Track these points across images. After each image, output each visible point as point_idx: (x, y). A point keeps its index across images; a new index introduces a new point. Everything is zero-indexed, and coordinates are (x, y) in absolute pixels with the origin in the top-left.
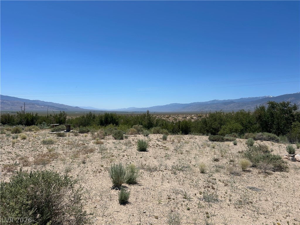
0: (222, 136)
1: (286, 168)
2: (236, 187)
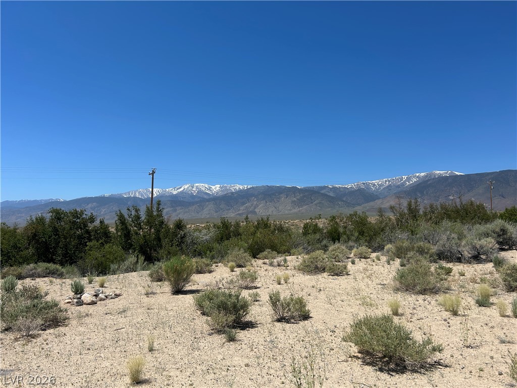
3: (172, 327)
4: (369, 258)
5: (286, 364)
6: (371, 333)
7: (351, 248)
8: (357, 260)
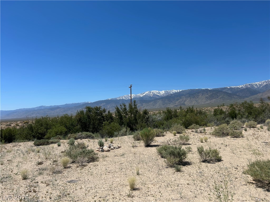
0: (47, 140)
1: (97, 158)
2: (57, 184)
3: (147, 163)
4: (256, 127)
5: (210, 185)
6: (261, 170)
7: (244, 122)
8: (248, 129)
